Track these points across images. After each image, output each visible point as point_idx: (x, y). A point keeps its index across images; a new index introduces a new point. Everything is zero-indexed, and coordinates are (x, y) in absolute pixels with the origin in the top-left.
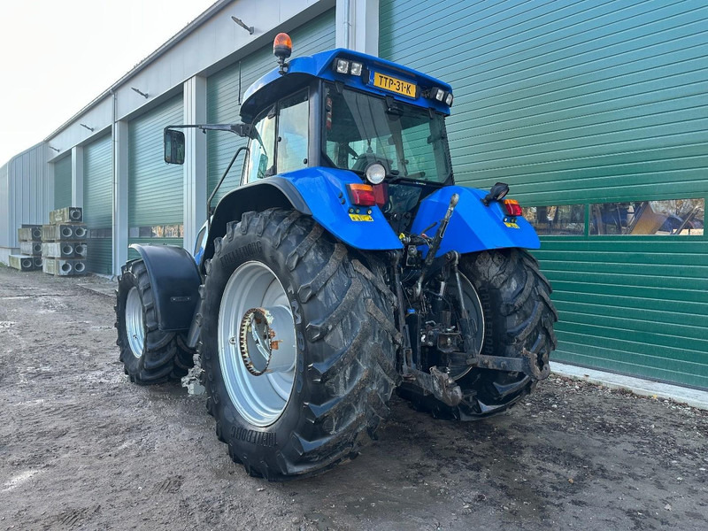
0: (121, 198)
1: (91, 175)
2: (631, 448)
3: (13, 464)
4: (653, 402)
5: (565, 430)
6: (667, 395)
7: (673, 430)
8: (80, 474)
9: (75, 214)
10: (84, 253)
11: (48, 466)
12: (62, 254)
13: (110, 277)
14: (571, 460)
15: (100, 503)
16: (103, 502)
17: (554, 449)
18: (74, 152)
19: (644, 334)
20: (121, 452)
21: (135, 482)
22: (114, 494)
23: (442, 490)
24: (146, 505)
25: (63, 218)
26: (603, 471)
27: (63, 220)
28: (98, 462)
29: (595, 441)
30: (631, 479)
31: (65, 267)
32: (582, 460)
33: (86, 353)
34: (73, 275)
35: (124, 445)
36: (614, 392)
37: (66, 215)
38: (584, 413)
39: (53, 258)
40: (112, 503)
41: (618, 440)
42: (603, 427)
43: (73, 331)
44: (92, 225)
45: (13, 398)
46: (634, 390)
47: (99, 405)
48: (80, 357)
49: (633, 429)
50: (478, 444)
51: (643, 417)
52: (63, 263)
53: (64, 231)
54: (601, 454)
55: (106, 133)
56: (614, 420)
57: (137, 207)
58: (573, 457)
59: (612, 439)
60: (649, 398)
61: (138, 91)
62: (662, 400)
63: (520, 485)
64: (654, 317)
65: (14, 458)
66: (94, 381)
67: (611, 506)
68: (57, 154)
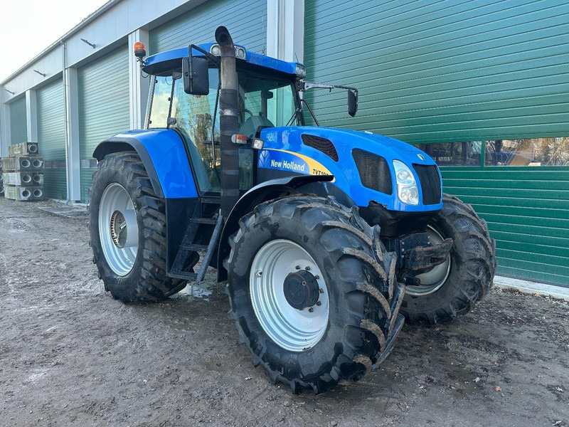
0: (73, 135)
1: (45, 114)
2: (533, 336)
3: (25, 363)
4: (537, 298)
5: (477, 322)
6: (547, 293)
7: (559, 320)
8: (88, 370)
9: (32, 148)
10: (41, 181)
11: (57, 364)
12: (22, 182)
13: (65, 202)
14: (490, 346)
15: (114, 395)
16: (115, 394)
17: (474, 338)
18: (28, 94)
19: (528, 246)
20: (118, 350)
21: (139, 376)
22: (123, 387)
23: (397, 374)
24: (153, 396)
25: (21, 151)
26: (517, 354)
27: (21, 153)
28: (100, 359)
29: (503, 330)
30: (541, 361)
31: (25, 194)
32: (498, 346)
33: (63, 266)
34: (32, 200)
35: (120, 344)
36: (504, 291)
37: (24, 149)
38: (488, 308)
39: (15, 186)
40: (124, 395)
41: (520, 329)
42: (505, 319)
43: (46, 248)
44: (47, 157)
45: (9, 306)
46: (521, 289)
47: (87, 310)
48: (58, 269)
49: (529, 320)
50: (412, 335)
51: (534, 310)
52: (23, 189)
53: (23, 162)
54: (511, 341)
55: (58, 78)
56: (511, 313)
57: (87, 142)
58: (490, 344)
59: (515, 329)
60: (533, 295)
61: (86, 41)
62: (544, 297)
63: (458, 368)
64: (536, 231)
65: (24, 357)
66: (76, 290)
67: (532, 382)
68: (12, 96)
